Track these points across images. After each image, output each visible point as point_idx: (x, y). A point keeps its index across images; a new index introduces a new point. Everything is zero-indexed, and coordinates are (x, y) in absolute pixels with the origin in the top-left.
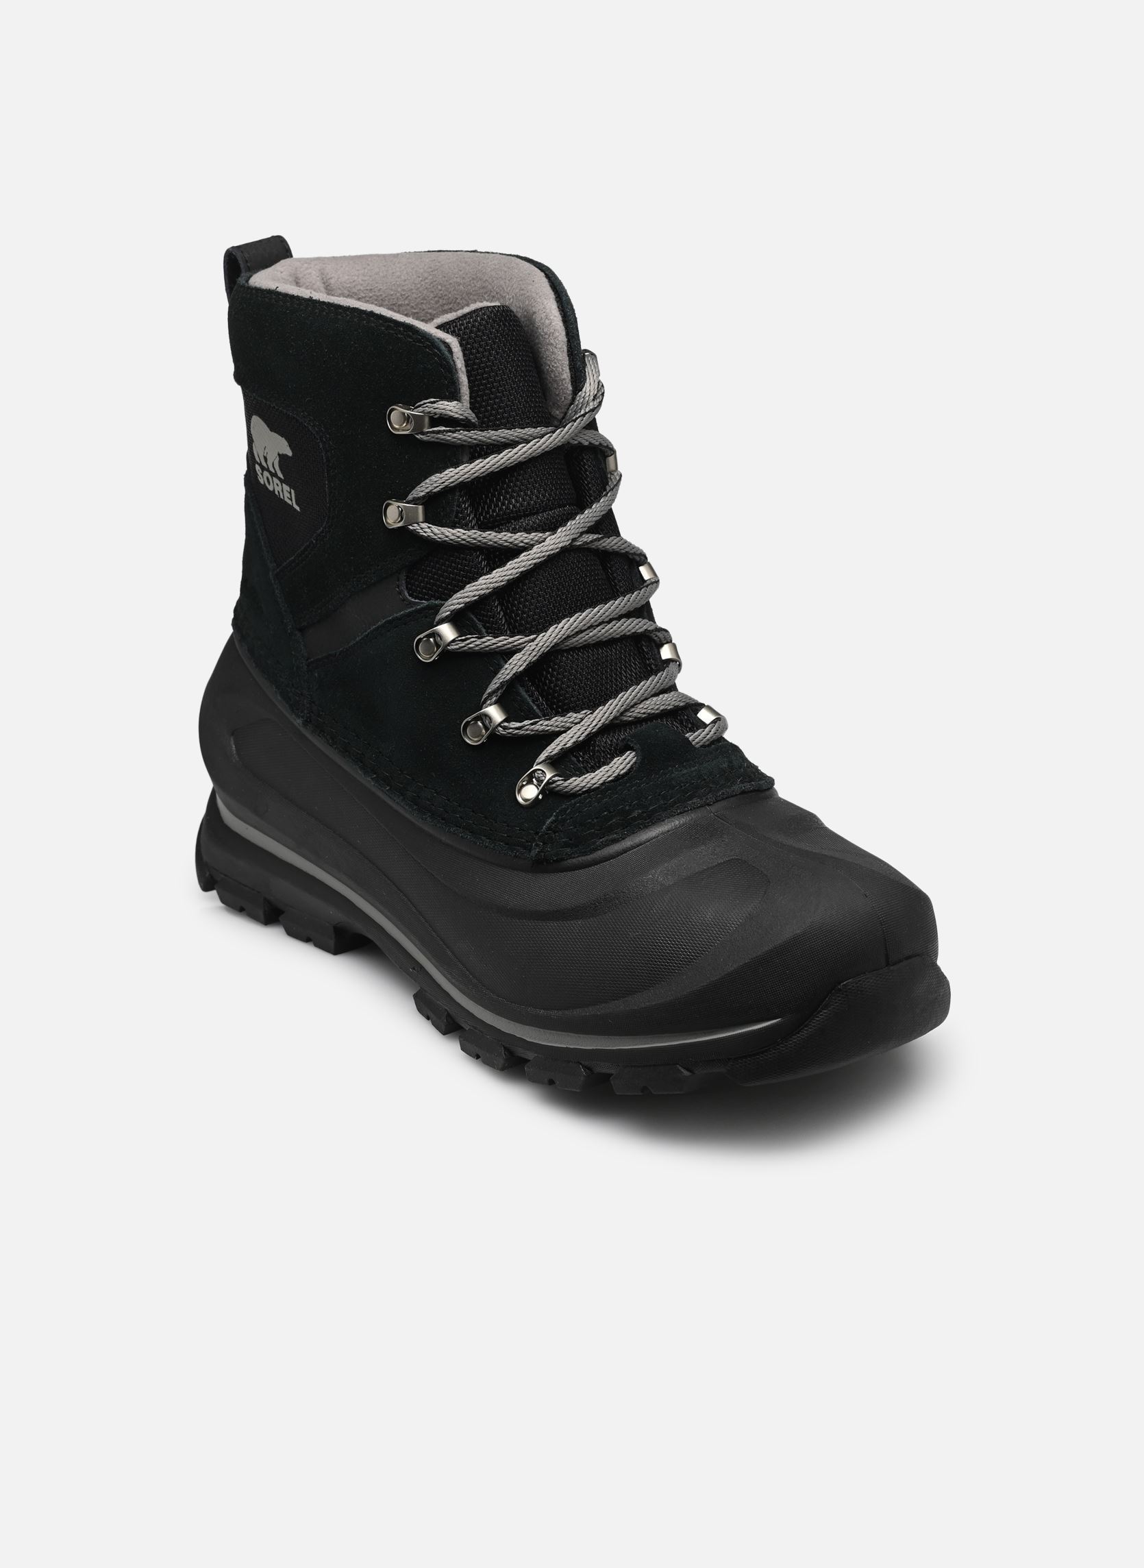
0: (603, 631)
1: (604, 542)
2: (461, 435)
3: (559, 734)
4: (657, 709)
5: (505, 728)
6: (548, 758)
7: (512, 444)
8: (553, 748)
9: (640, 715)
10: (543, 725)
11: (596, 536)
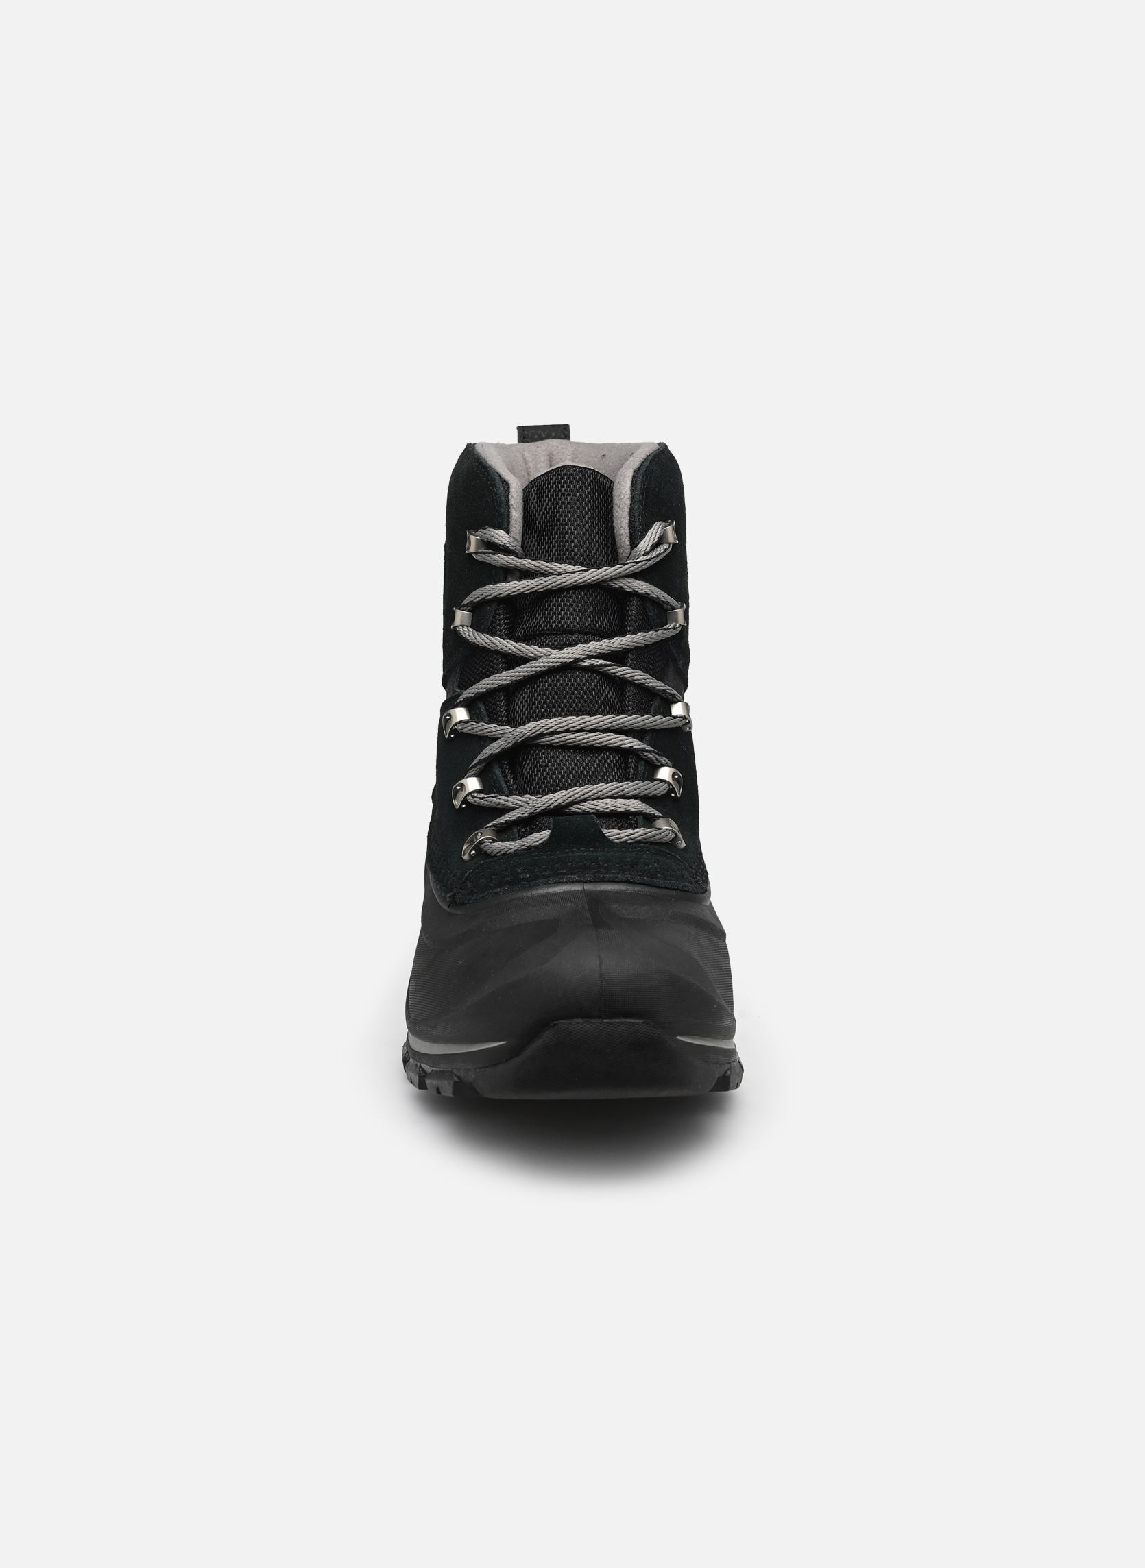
0: (581, 738)
1: (613, 669)
2: (501, 559)
3: (512, 809)
4: (607, 808)
5: (473, 797)
6: (494, 825)
7: (545, 574)
8: (502, 820)
9: (589, 810)
10: (501, 800)
11: (605, 662)
